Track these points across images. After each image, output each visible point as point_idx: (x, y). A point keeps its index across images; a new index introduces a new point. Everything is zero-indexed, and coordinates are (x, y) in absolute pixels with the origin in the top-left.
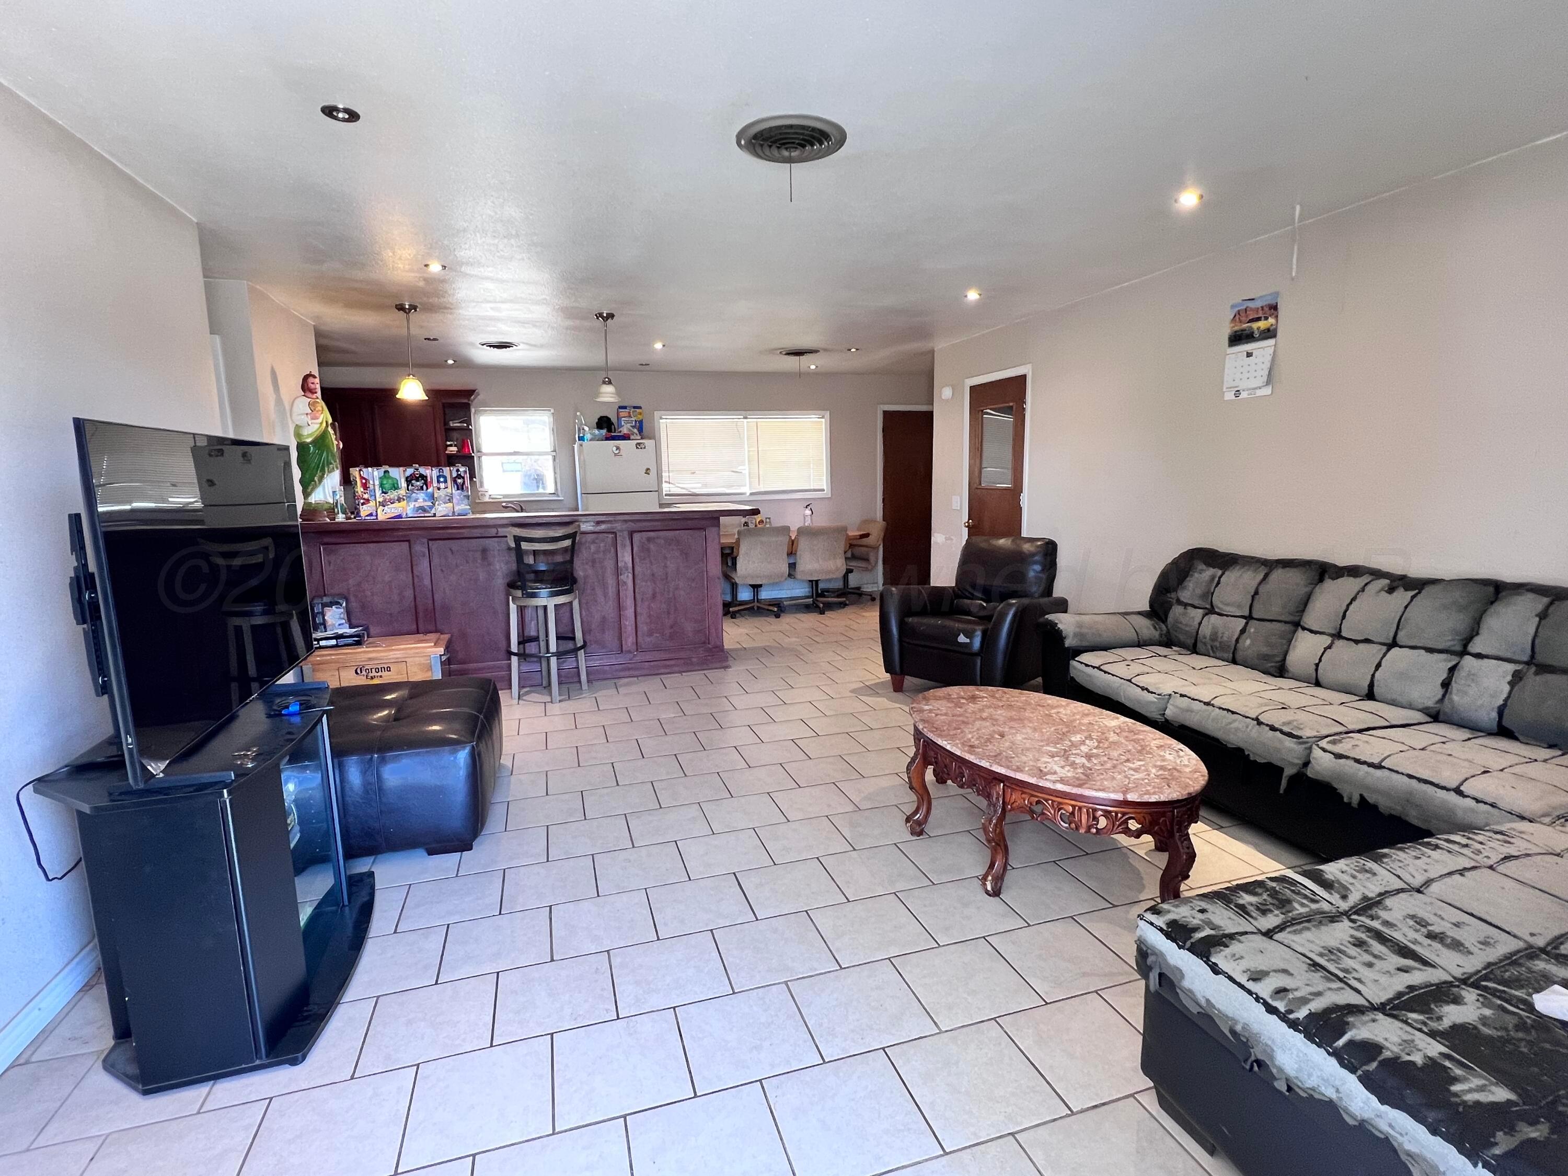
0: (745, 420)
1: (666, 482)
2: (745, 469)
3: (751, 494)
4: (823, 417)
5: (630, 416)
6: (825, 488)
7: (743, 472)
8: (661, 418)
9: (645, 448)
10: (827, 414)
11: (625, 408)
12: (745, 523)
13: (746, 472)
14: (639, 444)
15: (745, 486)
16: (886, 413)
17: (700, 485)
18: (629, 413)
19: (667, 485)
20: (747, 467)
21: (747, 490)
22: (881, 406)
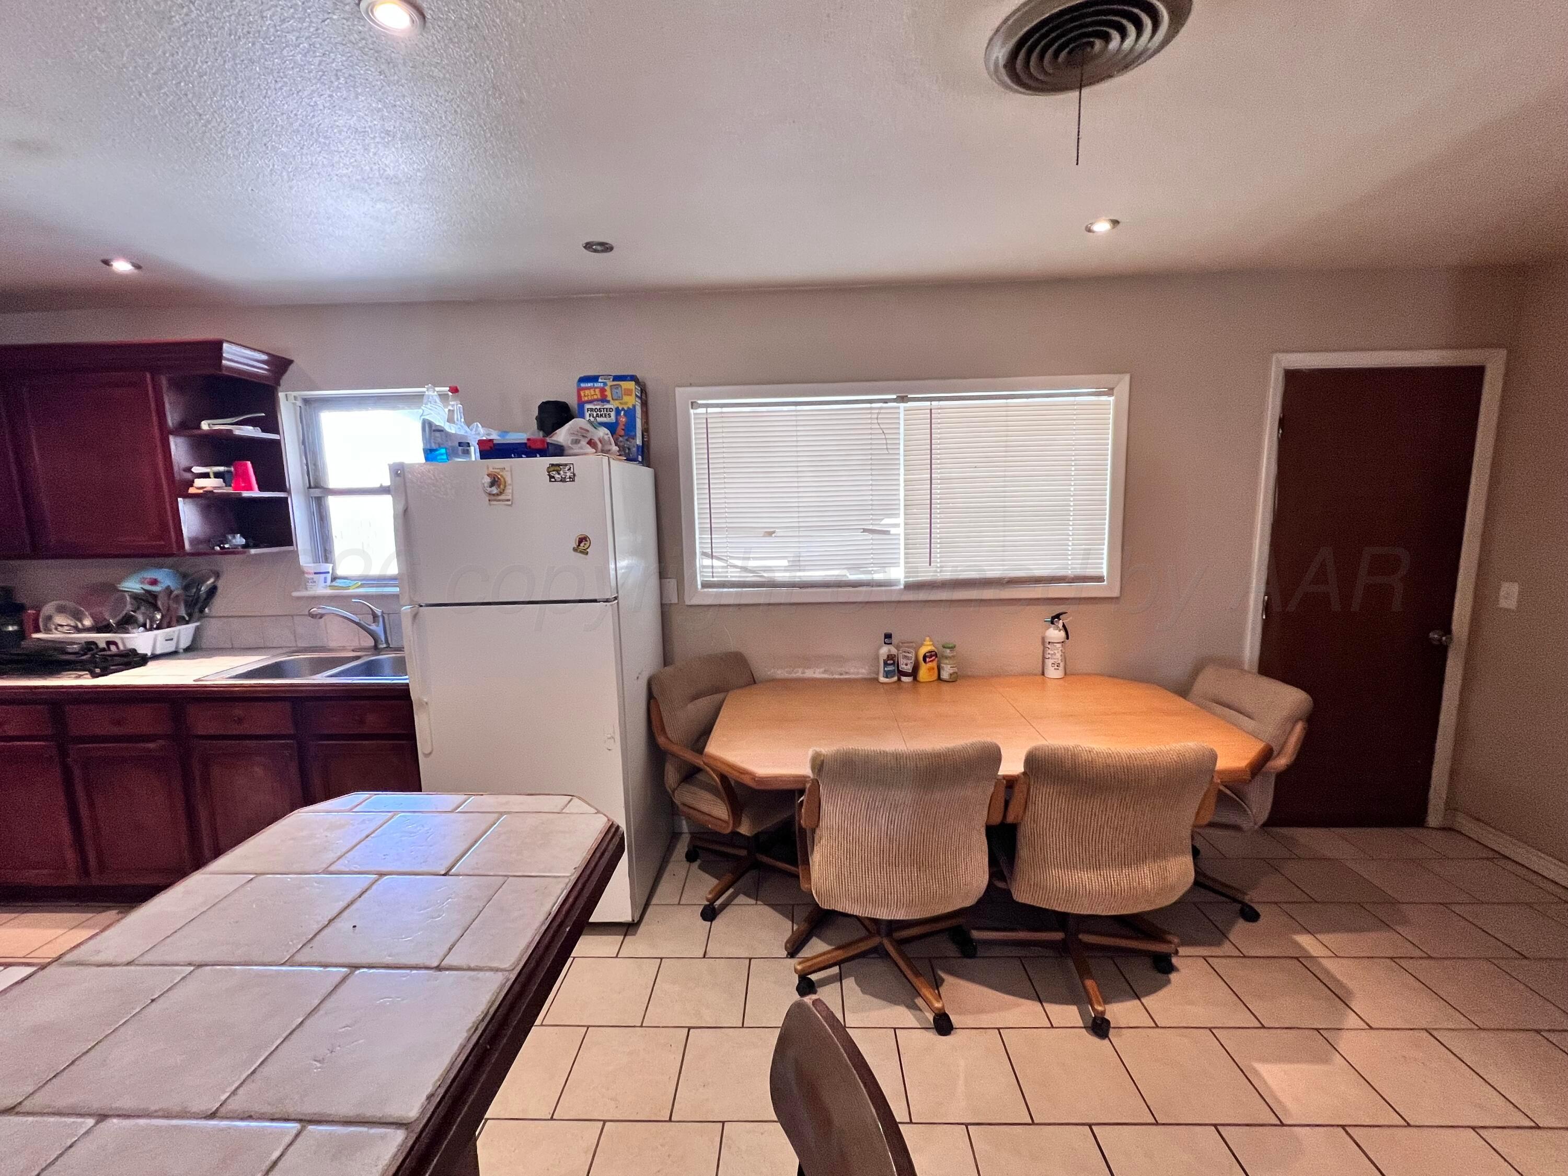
0: (902, 405)
1: (704, 554)
2: (897, 524)
3: (909, 587)
4: (1110, 392)
5: (604, 400)
6: (1104, 572)
7: (893, 531)
8: (694, 405)
9: (572, 479)
10: (1123, 384)
11: (594, 379)
12: (890, 657)
13: (900, 531)
14: (555, 467)
15: (896, 564)
16: (1292, 377)
17: (784, 563)
18: (603, 390)
19: (707, 562)
20: (901, 520)
21: (898, 574)
22: (1281, 356)
